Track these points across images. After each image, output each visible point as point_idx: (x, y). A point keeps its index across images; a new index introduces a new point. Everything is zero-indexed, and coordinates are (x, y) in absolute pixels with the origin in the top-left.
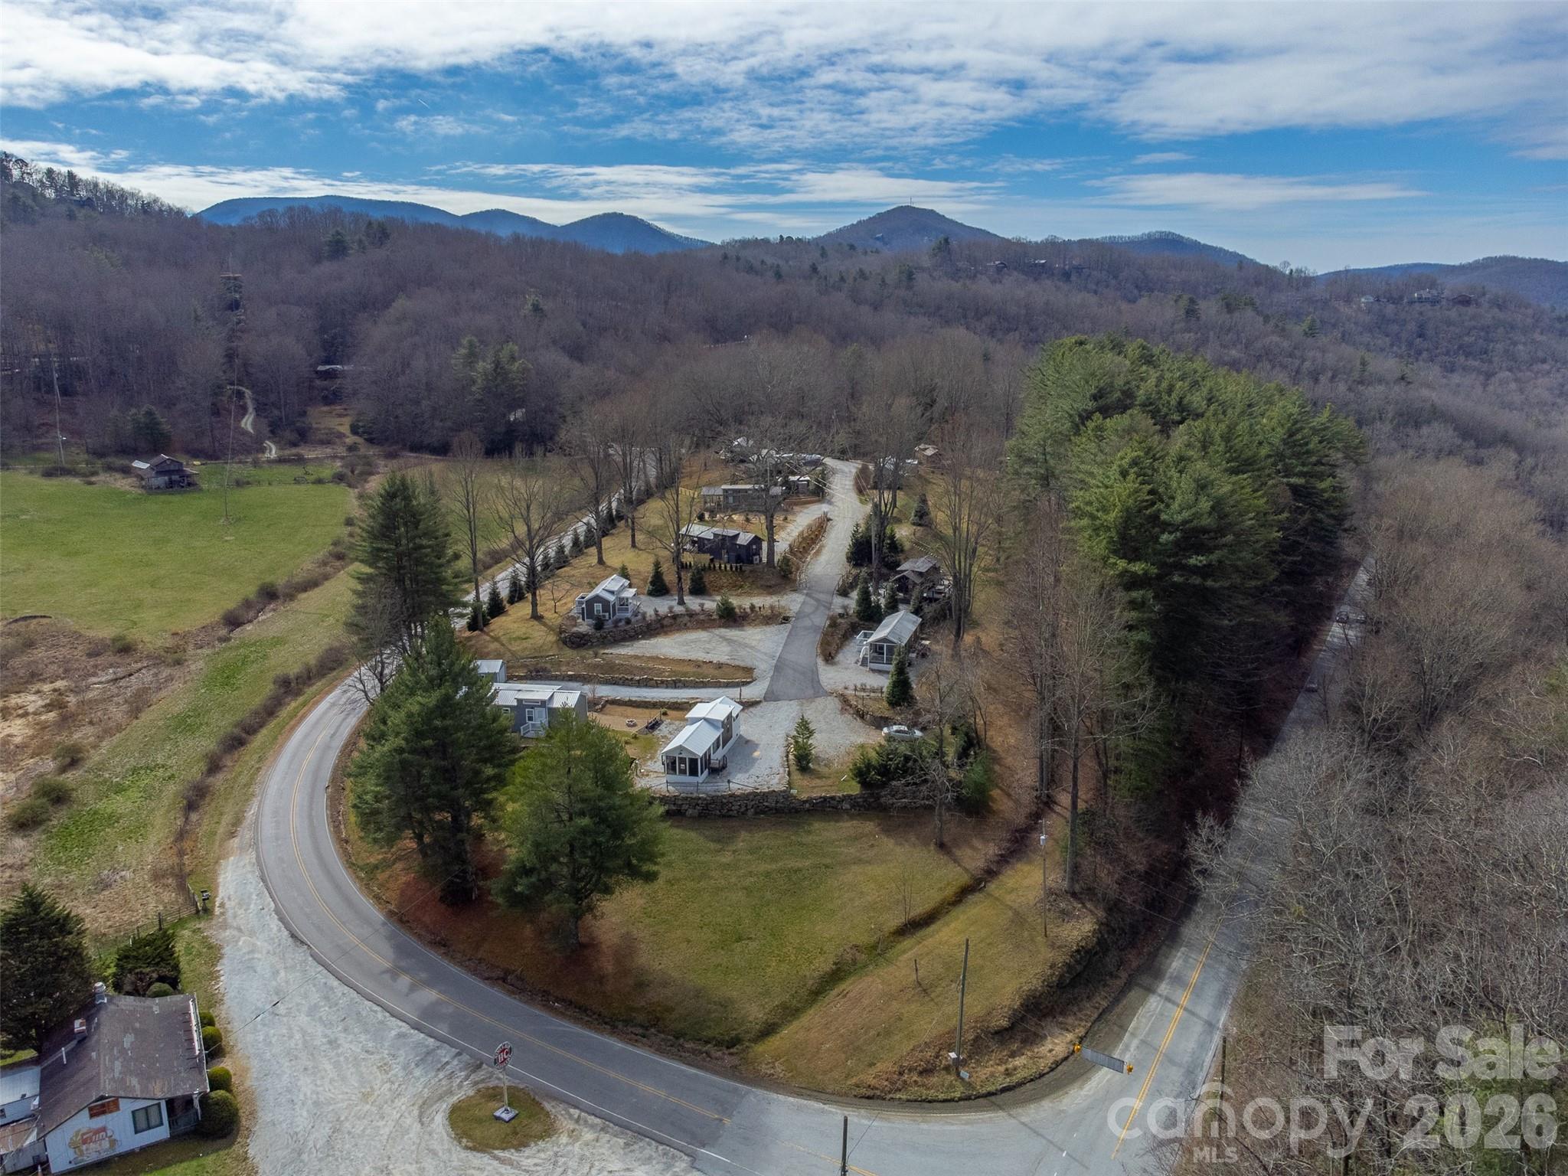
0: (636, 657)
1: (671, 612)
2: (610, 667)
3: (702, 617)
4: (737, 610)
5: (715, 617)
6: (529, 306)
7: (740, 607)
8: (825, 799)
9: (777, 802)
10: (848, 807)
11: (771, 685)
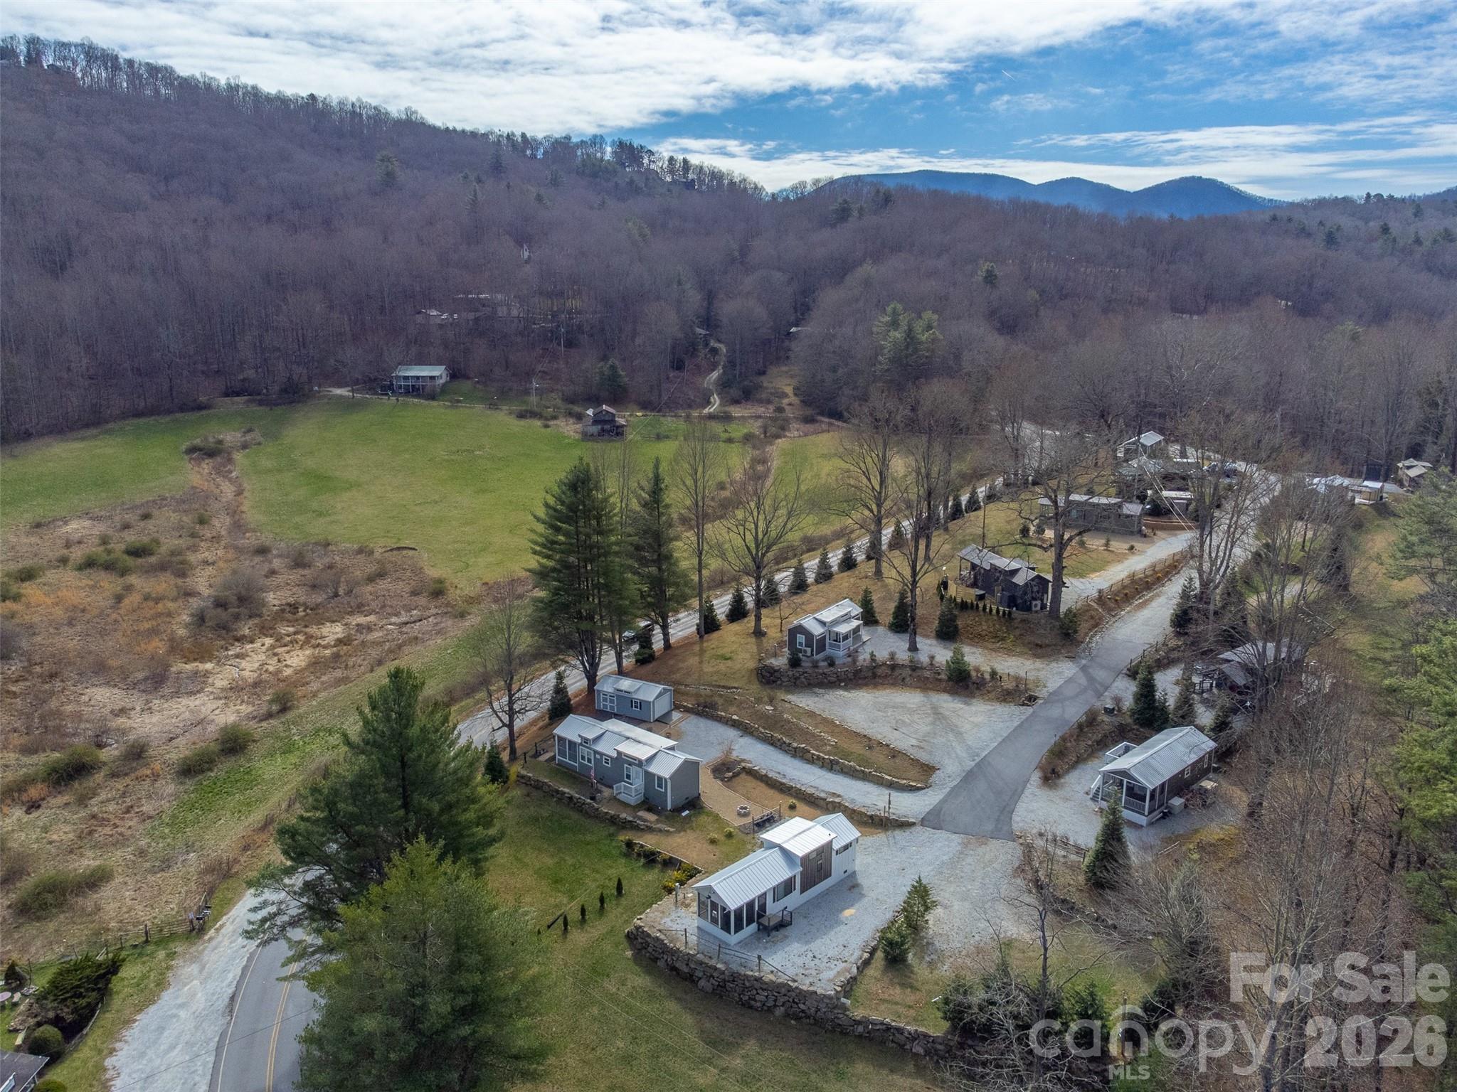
0: (812, 714)
1: (892, 659)
2: (774, 722)
3: (927, 674)
4: (973, 674)
5: (943, 676)
6: (981, 274)
7: (977, 670)
8: (888, 1028)
9: (818, 1010)
10: (921, 1051)
11: (943, 801)
